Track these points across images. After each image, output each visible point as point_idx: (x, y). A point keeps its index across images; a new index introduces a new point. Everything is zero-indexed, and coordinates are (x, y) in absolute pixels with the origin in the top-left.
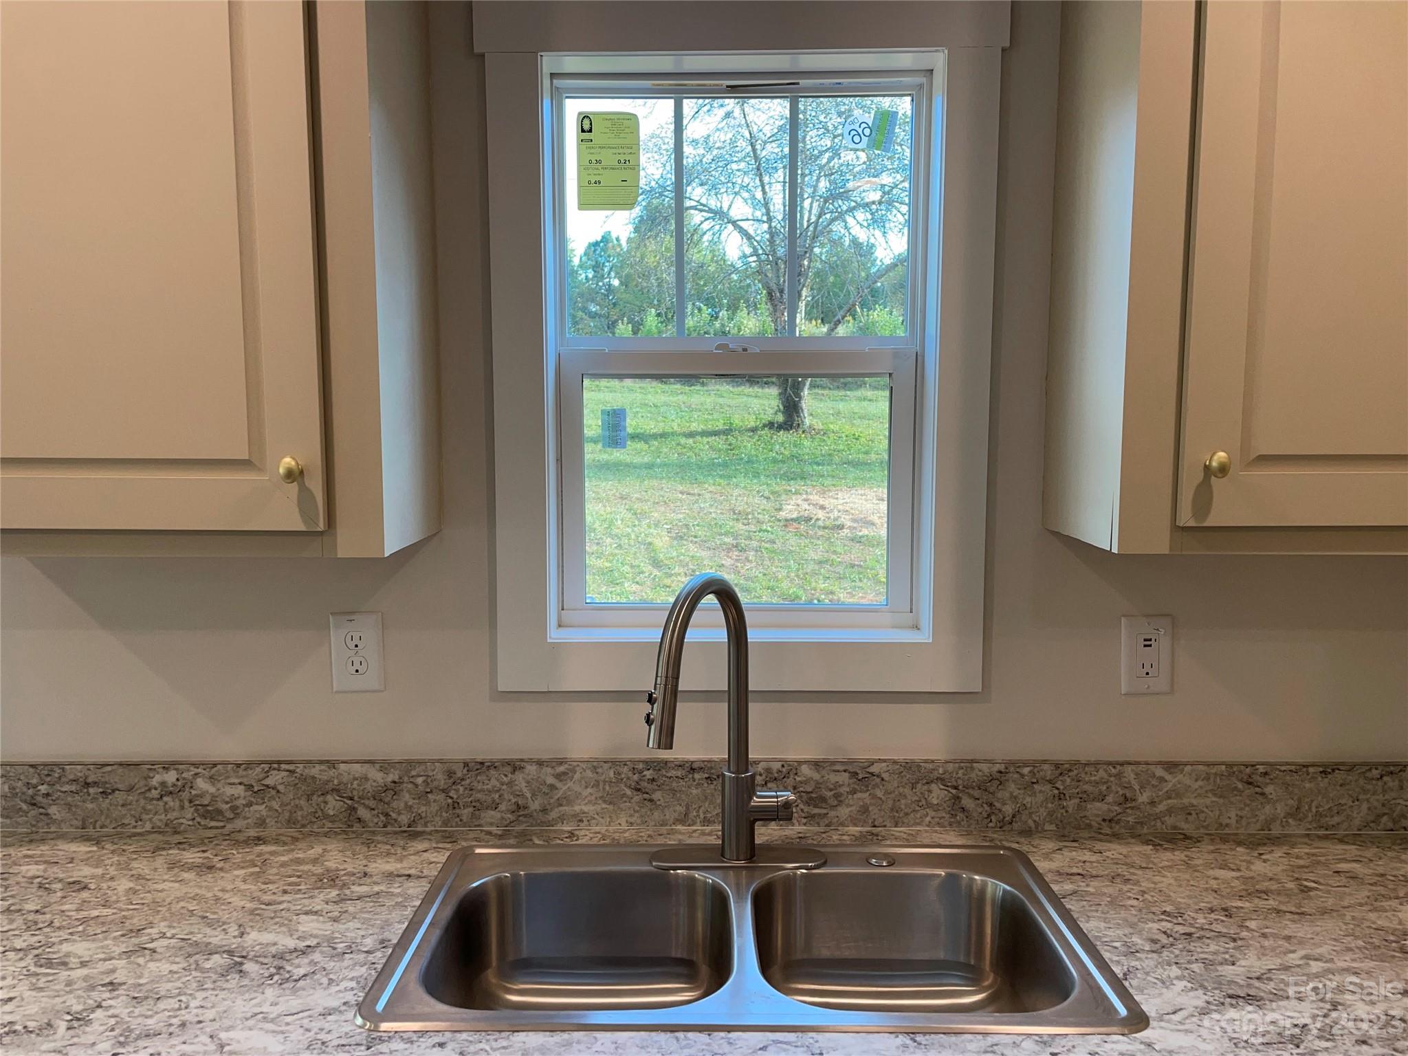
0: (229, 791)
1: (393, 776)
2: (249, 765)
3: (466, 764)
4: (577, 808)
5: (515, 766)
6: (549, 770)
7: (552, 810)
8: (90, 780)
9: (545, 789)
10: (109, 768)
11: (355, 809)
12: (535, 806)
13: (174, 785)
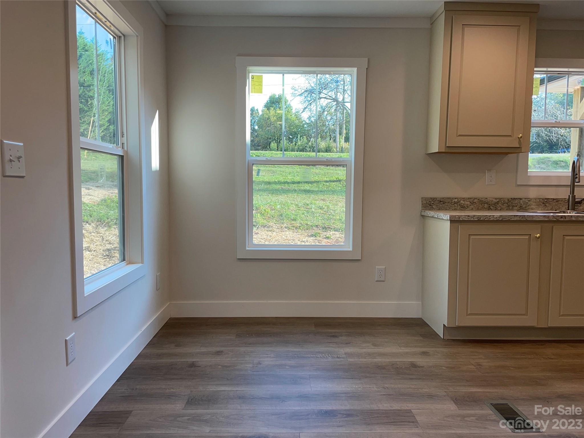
0: (467, 203)
1: (498, 200)
2: (471, 198)
3: (511, 198)
4: (532, 207)
5: (521, 199)
6: (527, 200)
7: (527, 207)
8: (441, 201)
9: (526, 203)
10: (445, 199)
11: (490, 207)
12: (524, 206)
13: (457, 202)
